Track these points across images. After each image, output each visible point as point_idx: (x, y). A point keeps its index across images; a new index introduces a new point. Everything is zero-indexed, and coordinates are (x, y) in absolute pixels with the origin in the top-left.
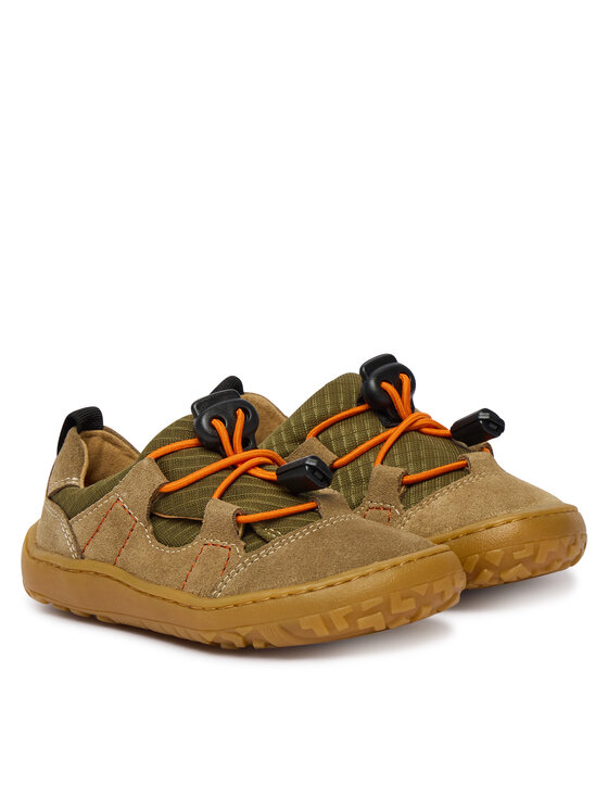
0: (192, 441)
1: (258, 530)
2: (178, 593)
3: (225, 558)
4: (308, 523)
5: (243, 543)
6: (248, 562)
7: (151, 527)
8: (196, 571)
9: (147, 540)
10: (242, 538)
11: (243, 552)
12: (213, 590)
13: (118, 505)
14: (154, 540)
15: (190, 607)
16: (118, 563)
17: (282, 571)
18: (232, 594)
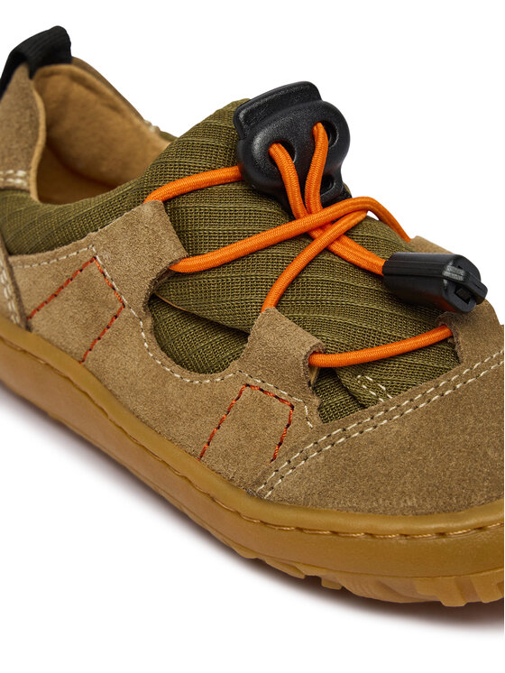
0: (229, 172)
1: (346, 379)
2: (192, 463)
3: (283, 422)
4: (437, 373)
5: (316, 401)
6: (325, 443)
7: (149, 321)
8: (227, 434)
9: (142, 341)
10: (316, 389)
11: (316, 418)
12: (258, 483)
13: (93, 268)
14: (155, 346)
15: (213, 499)
16: (89, 363)
17: (388, 475)
18: (293, 504)
